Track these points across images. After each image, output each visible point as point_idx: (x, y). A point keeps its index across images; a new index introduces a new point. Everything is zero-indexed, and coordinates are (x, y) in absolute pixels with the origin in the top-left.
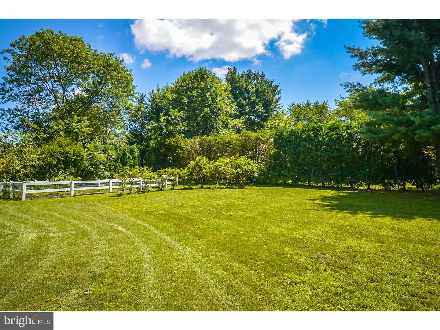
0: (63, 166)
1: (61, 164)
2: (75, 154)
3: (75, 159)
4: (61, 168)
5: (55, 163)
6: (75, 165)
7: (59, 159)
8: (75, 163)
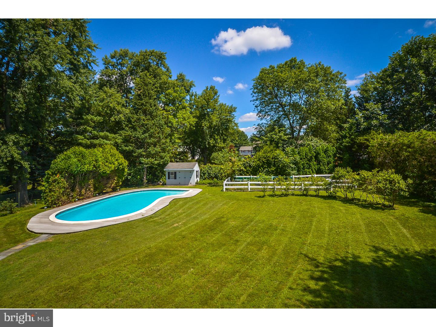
0: (266, 166)
1: (265, 165)
2: (275, 158)
3: (274, 161)
4: (266, 167)
5: (261, 164)
6: (274, 166)
7: (263, 162)
8: (274, 163)
